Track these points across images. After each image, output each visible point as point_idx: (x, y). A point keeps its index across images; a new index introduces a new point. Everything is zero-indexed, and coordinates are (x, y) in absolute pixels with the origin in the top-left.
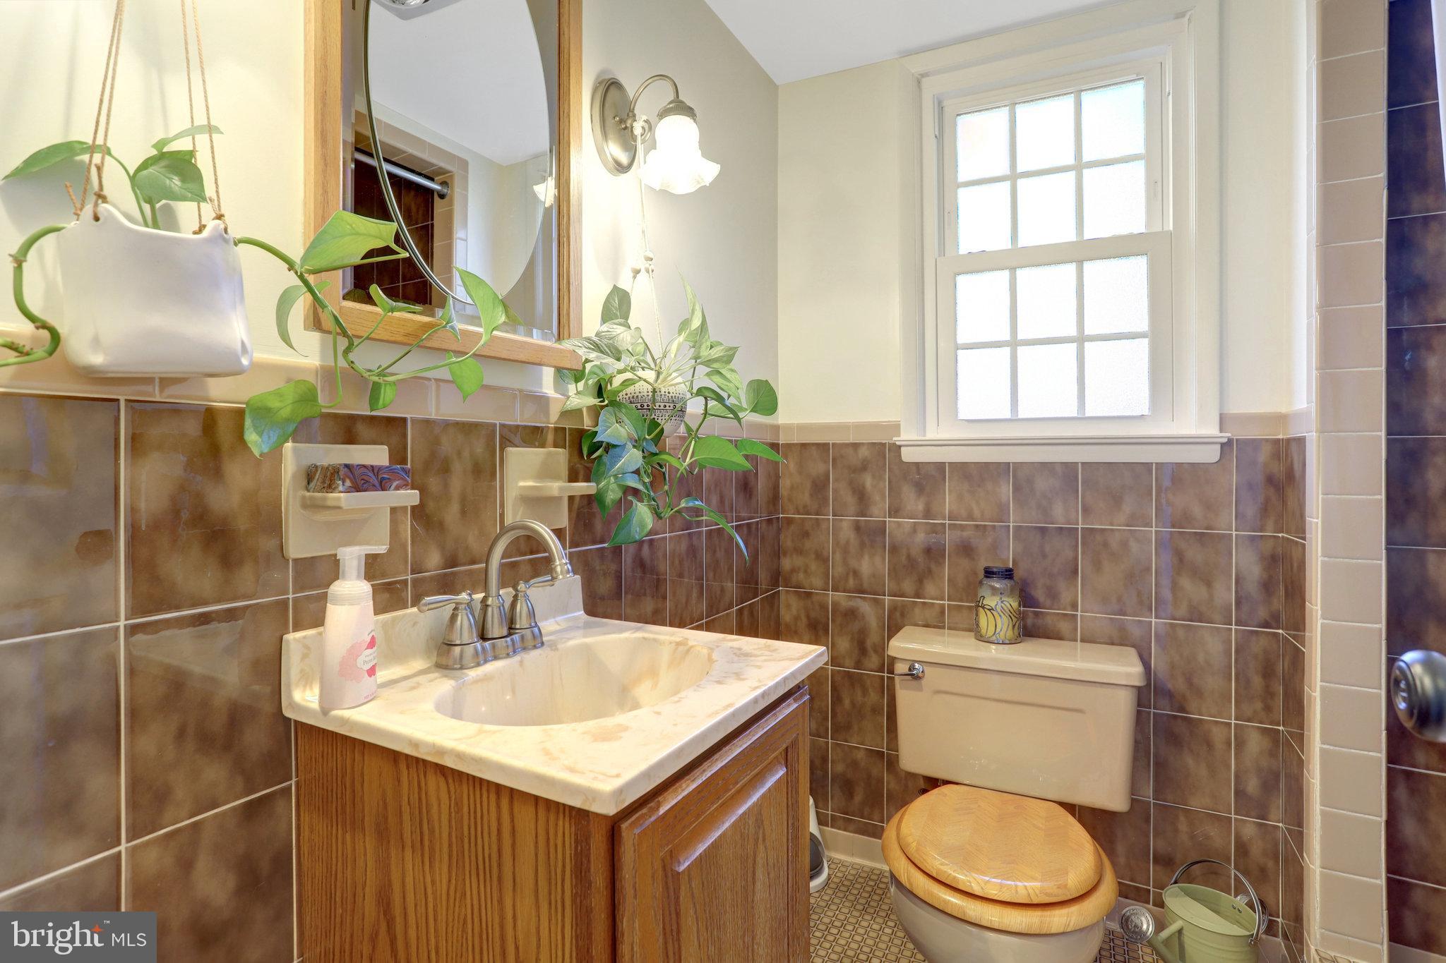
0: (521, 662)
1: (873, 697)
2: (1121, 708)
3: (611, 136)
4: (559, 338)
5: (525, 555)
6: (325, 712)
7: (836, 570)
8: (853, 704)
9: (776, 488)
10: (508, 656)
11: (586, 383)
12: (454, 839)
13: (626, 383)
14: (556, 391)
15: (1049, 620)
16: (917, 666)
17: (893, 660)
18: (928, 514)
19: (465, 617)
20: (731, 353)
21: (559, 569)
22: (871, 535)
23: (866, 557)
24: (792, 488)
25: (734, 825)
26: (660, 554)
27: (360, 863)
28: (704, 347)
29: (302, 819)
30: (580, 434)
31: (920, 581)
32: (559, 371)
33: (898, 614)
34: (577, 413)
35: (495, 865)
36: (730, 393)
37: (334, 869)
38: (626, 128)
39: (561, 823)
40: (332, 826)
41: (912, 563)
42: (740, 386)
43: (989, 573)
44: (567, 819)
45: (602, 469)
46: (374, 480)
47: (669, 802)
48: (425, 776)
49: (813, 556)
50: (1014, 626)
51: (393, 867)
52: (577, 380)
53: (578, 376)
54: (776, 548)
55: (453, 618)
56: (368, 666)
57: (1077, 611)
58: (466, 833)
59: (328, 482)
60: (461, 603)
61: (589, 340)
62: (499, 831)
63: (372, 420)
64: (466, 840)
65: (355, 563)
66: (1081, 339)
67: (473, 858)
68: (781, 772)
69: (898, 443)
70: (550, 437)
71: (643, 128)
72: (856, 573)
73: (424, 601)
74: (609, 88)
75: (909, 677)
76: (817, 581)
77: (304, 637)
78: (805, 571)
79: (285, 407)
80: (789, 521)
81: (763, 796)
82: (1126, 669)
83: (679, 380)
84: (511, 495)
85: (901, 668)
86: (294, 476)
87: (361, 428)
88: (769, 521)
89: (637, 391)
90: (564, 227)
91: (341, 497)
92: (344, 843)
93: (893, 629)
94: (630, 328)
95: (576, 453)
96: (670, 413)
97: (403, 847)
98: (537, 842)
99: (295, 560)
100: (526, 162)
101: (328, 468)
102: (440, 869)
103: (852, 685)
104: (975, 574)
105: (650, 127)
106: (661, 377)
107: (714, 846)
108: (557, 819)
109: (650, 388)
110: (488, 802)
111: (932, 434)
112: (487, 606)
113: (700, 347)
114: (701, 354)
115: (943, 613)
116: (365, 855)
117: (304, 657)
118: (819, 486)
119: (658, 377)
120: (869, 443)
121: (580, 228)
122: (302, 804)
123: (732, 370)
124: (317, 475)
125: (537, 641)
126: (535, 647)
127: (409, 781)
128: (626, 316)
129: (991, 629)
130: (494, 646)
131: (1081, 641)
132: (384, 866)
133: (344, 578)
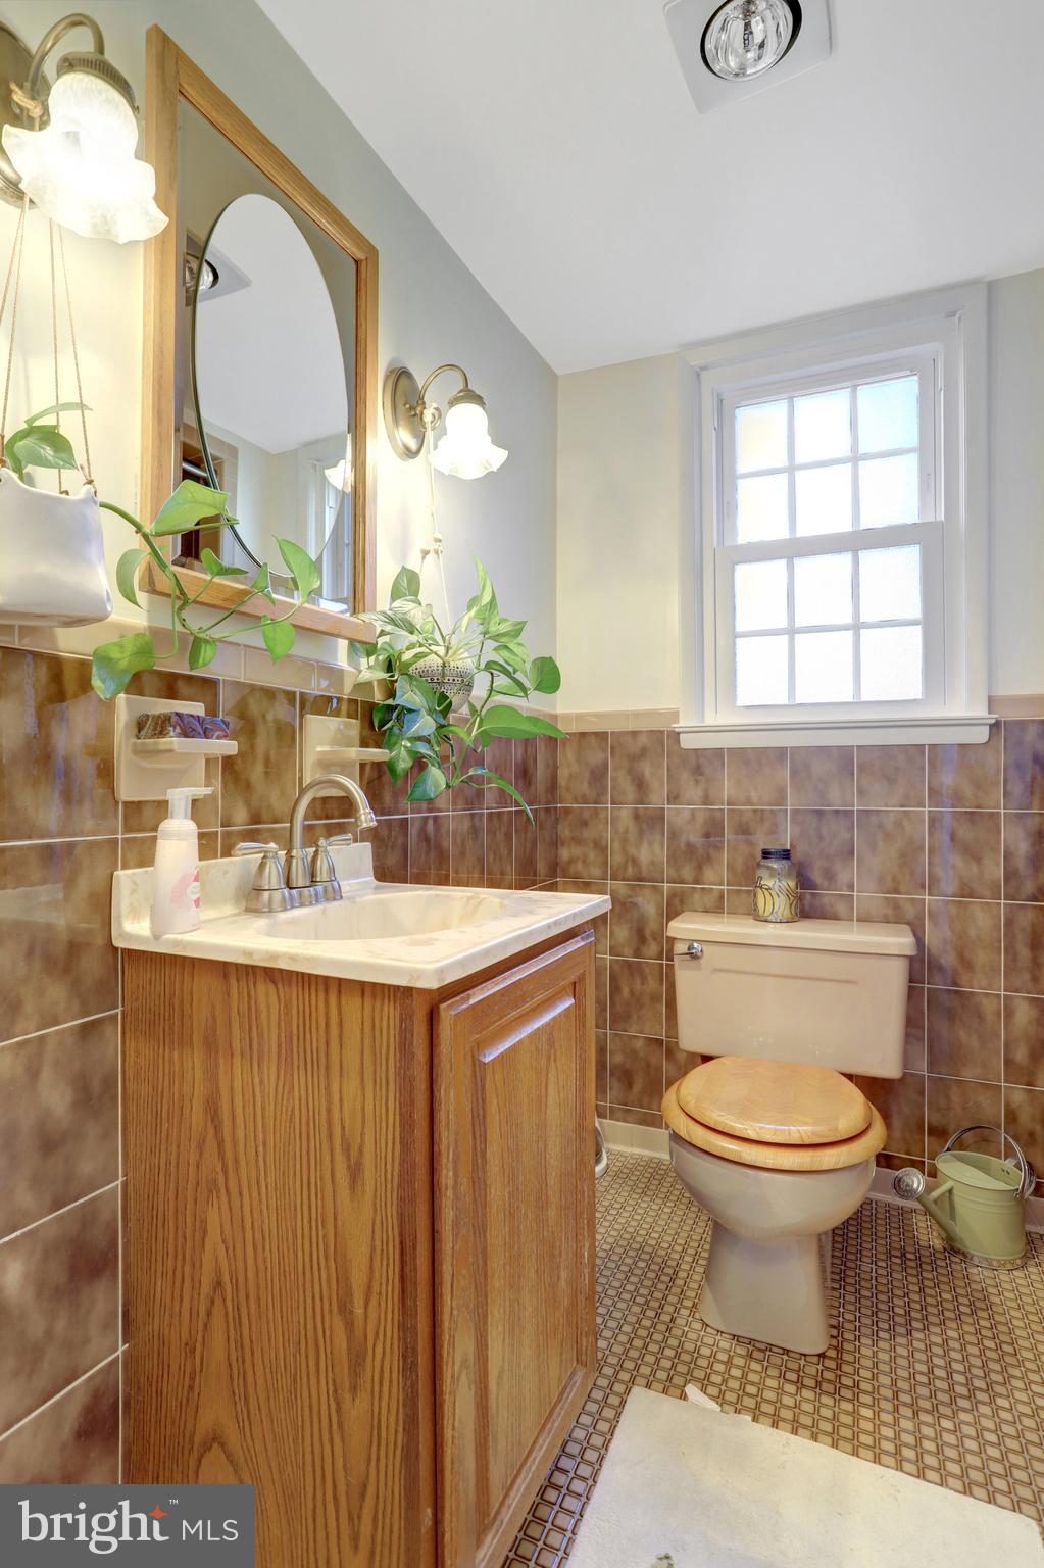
0: (324, 911)
1: (652, 984)
2: (895, 979)
3: (401, 422)
4: (355, 612)
5: (321, 819)
6: (157, 937)
7: (615, 858)
8: (632, 993)
9: (554, 778)
10: (311, 904)
11: (376, 659)
12: (283, 1040)
13: (418, 657)
14: (349, 664)
15: (826, 901)
16: (696, 945)
17: (672, 941)
18: (706, 800)
19: (273, 866)
20: (519, 626)
21: (363, 817)
22: (650, 821)
23: (645, 845)
24: (571, 776)
25: (530, 1036)
26: (443, 831)
27: (188, 1076)
28: (492, 623)
29: (127, 1046)
30: (370, 708)
31: (699, 868)
32: (352, 642)
33: (677, 901)
34: (368, 685)
35: (322, 1055)
36: (517, 667)
37: (160, 1087)
38: (415, 415)
39: (386, 1008)
40: (159, 1048)
41: (691, 849)
42: (526, 660)
43: (766, 854)
44: (392, 1003)
45: (394, 739)
46: (199, 729)
47: (478, 995)
48: (255, 986)
49: (591, 845)
50: (791, 905)
51: (221, 1075)
52: (369, 655)
53: (371, 650)
54: (554, 836)
55: (262, 866)
56: (195, 897)
57: (853, 891)
58: (295, 1032)
59: (159, 729)
60: (270, 852)
61: (383, 613)
62: (327, 1025)
63: (189, 679)
64: (295, 1038)
65: (182, 804)
66: (857, 627)
67: (302, 1054)
68: (570, 1002)
69: (676, 730)
70: (344, 708)
71: (433, 415)
72: (635, 861)
73: (238, 847)
74: (400, 376)
75: (688, 957)
76: (596, 871)
77: (134, 874)
78: (584, 861)
79: (124, 660)
80: (567, 811)
81: (554, 1019)
82: (901, 941)
83: (466, 655)
84: (309, 760)
85: (680, 948)
86: (126, 723)
87: (181, 686)
88: (547, 810)
89: (427, 666)
90: (360, 507)
91: (173, 741)
92: (171, 1061)
93: (672, 914)
94: (420, 604)
95: (367, 725)
96: (458, 687)
97: (232, 1055)
98: (363, 1029)
99: (125, 803)
100: (296, 450)
101: (159, 716)
102: (269, 1069)
103: (632, 975)
104: (753, 857)
105: (439, 414)
106: (450, 652)
107: (514, 1048)
108: (382, 1005)
109: (440, 662)
110: (317, 1001)
111: (711, 719)
112: (292, 857)
113: (489, 623)
114: (490, 629)
115: (722, 897)
116: (193, 1069)
117: (133, 892)
118: (598, 775)
119: (447, 652)
120: (647, 731)
121: (375, 509)
122: (127, 1031)
123: (520, 644)
124: (149, 723)
125: (335, 895)
126: (334, 899)
127: (239, 993)
128: (416, 593)
129: (769, 908)
130: (300, 895)
131: (858, 920)
132: (212, 1077)
133: (172, 817)
